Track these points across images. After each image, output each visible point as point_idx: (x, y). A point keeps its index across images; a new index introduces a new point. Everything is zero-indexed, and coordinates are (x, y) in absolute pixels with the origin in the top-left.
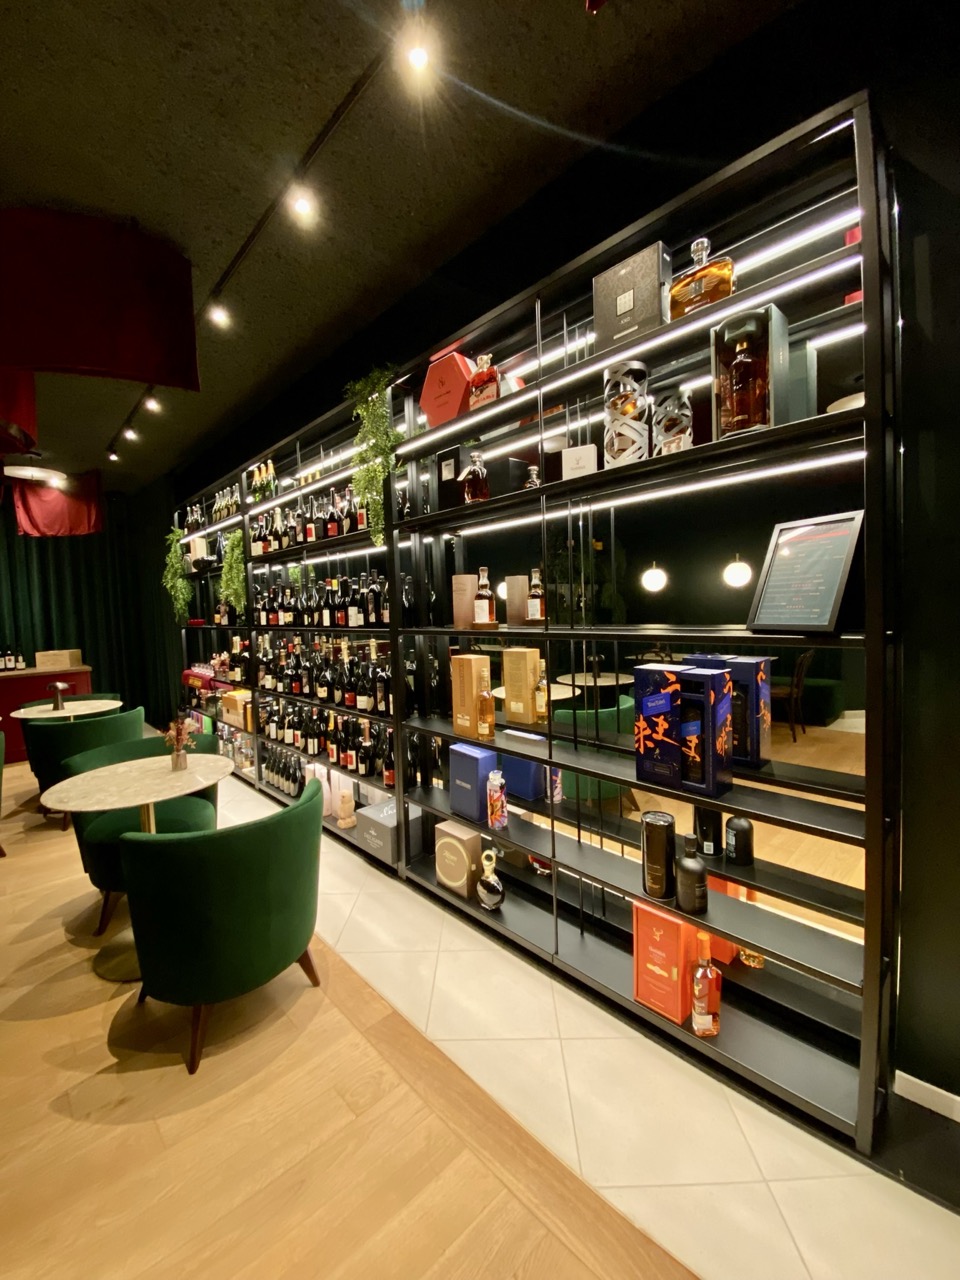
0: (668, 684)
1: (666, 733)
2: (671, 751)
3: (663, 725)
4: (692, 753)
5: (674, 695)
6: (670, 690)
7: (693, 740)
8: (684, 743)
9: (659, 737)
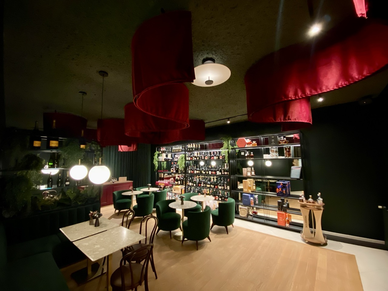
0: (281, 184)
1: (281, 190)
2: (282, 192)
3: (280, 189)
4: (284, 192)
5: (282, 186)
6: (281, 185)
7: (284, 191)
8: (283, 191)
9: (280, 191)
